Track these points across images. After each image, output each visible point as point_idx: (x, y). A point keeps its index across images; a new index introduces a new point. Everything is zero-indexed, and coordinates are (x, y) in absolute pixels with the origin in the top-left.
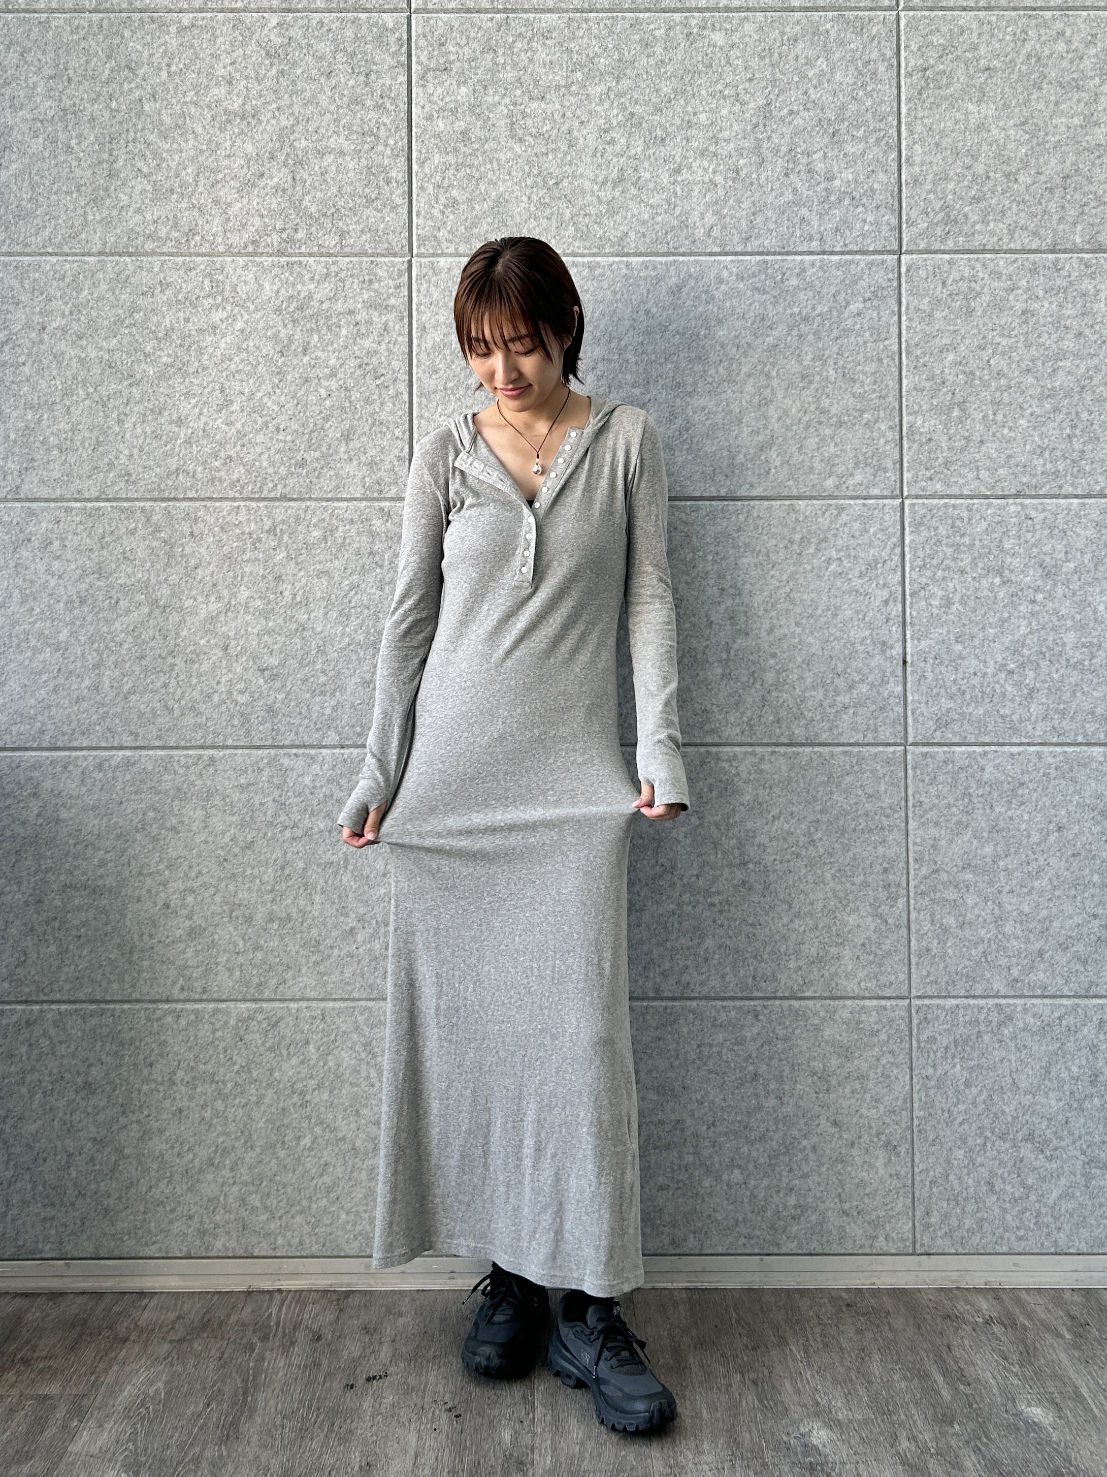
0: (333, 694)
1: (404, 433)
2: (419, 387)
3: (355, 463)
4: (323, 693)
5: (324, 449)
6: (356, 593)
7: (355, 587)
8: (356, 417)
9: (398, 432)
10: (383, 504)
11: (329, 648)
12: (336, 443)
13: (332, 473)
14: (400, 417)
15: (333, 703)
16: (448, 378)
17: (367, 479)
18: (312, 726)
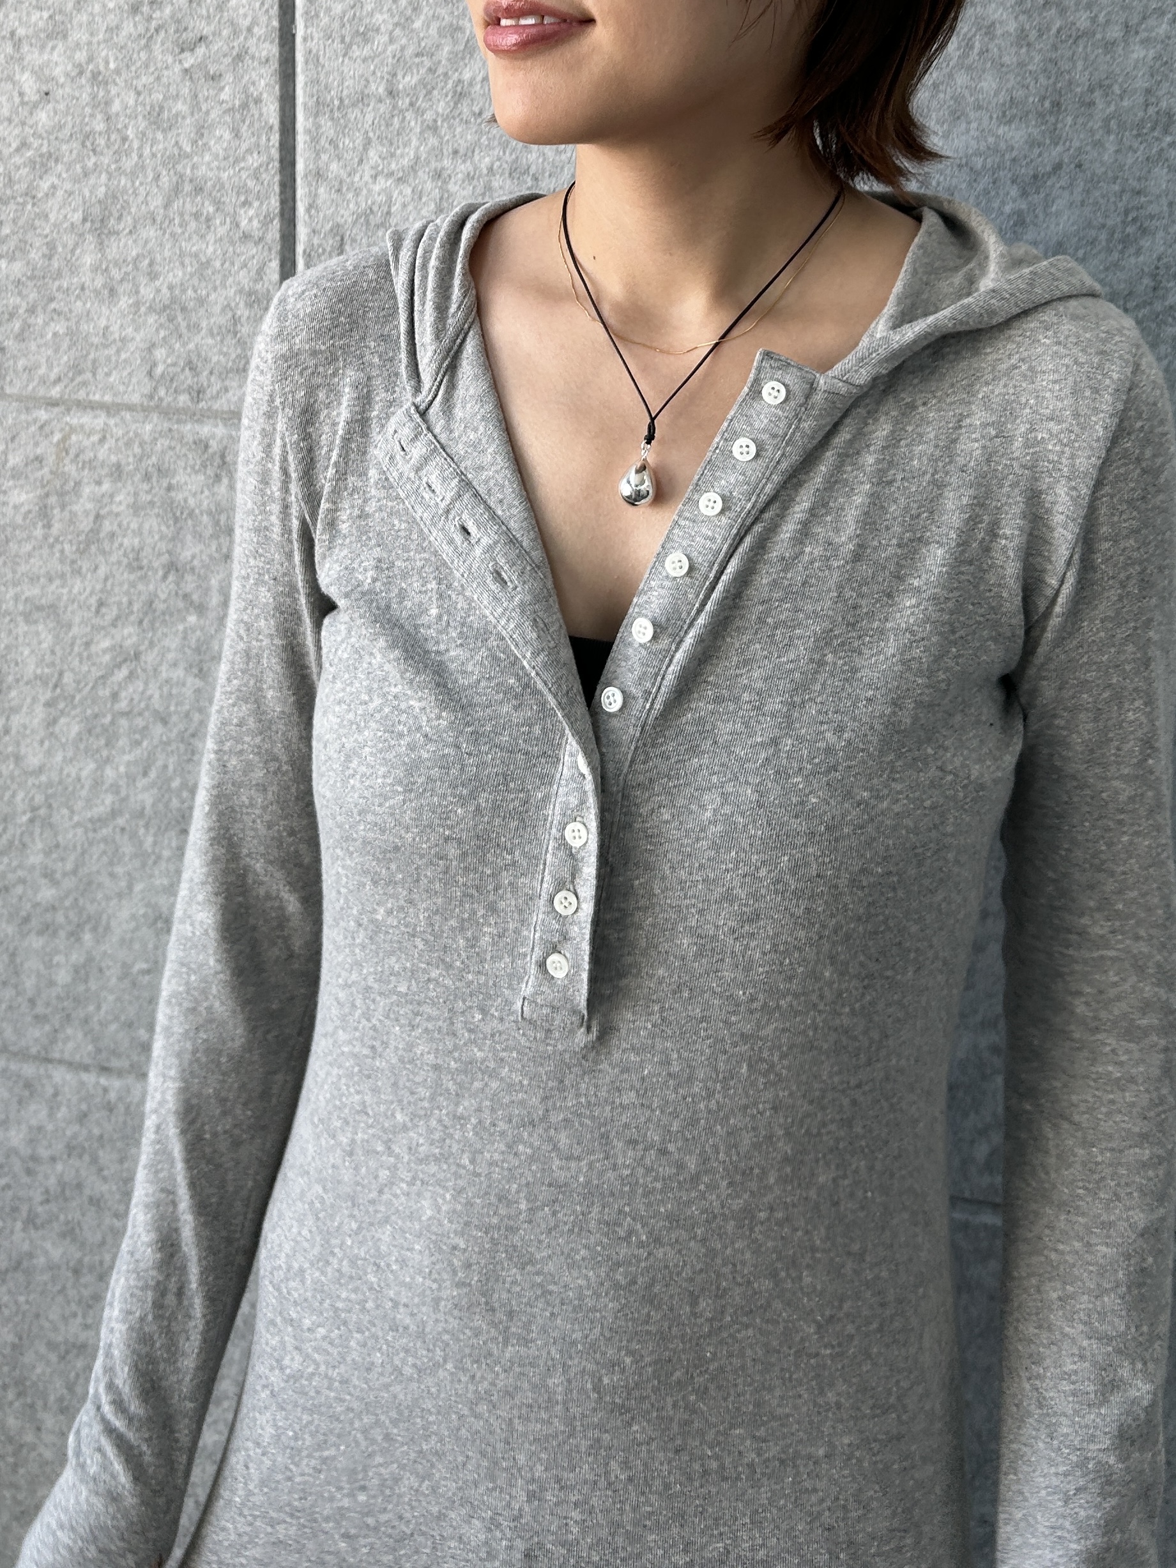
0: (75, 935)
1: (266, 222)
2: (314, 82)
3: (124, 302)
4: (47, 929)
5: (34, 255)
6: (131, 676)
7: (129, 657)
8: (128, 163)
9: (249, 219)
10: (205, 430)
11: (61, 816)
12: (70, 240)
13: (60, 327)
14: (256, 175)
15: (76, 957)
16: (399, 60)
17: (160, 353)
18: (25, 1008)
